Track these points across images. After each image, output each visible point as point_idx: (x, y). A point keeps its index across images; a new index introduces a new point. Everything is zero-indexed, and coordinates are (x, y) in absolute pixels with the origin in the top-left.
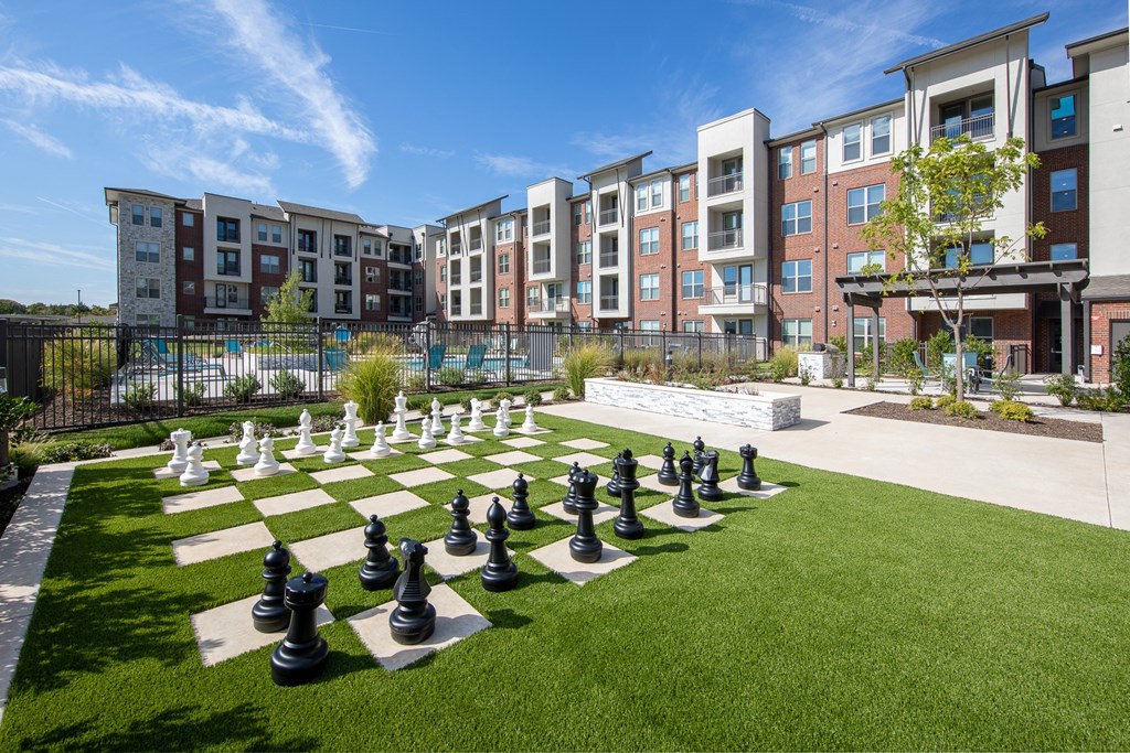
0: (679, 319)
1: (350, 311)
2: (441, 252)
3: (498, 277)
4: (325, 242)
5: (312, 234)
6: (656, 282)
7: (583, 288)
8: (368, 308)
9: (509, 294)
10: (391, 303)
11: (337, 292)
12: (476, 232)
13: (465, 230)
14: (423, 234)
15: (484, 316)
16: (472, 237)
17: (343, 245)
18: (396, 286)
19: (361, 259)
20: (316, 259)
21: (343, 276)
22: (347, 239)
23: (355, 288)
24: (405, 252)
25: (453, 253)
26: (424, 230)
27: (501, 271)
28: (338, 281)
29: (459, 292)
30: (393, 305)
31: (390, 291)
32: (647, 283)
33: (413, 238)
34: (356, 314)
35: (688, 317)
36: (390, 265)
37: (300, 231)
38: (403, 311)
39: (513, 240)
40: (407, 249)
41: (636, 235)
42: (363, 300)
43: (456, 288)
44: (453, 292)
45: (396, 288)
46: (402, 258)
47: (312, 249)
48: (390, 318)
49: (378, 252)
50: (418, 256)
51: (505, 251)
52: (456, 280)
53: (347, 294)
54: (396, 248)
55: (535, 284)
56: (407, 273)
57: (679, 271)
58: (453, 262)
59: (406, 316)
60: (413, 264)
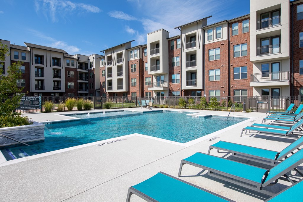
0: (231, 89)
1: (60, 89)
2: (102, 64)
3: (131, 74)
4: (48, 59)
5: (42, 57)
6: (218, 72)
7: (176, 77)
8: (68, 88)
9: (136, 81)
10: (79, 85)
11: (54, 81)
12: (120, 56)
13: (114, 55)
14: (94, 58)
15: (124, 90)
16: (118, 58)
17: (57, 62)
18: (81, 79)
19: (65, 68)
20: (44, 67)
21: (57, 74)
22: (58, 59)
23: (63, 79)
24: (85, 65)
25: (108, 64)
26: (94, 56)
27: (132, 71)
28: (54, 77)
29: (111, 81)
30: (80, 86)
31: (79, 81)
32: (212, 73)
33: (89, 59)
34: (63, 90)
35: (237, 88)
36: (79, 70)
37: (36, 55)
38: (84, 89)
39: (138, 58)
40: (86, 64)
41: (206, 52)
42: (66, 85)
43: (110, 79)
44: (108, 81)
45: (81, 80)
46: (84, 68)
47: (42, 63)
48: (79, 92)
49: (73, 65)
50: (91, 66)
51: (134, 63)
52: (110, 75)
53: (59, 82)
54: (81, 64)
55: (149, 76)
56: (86, 73)
57: (231, 67)
58: (108, 68)
59: (86, 91)
60: (89, 70)
